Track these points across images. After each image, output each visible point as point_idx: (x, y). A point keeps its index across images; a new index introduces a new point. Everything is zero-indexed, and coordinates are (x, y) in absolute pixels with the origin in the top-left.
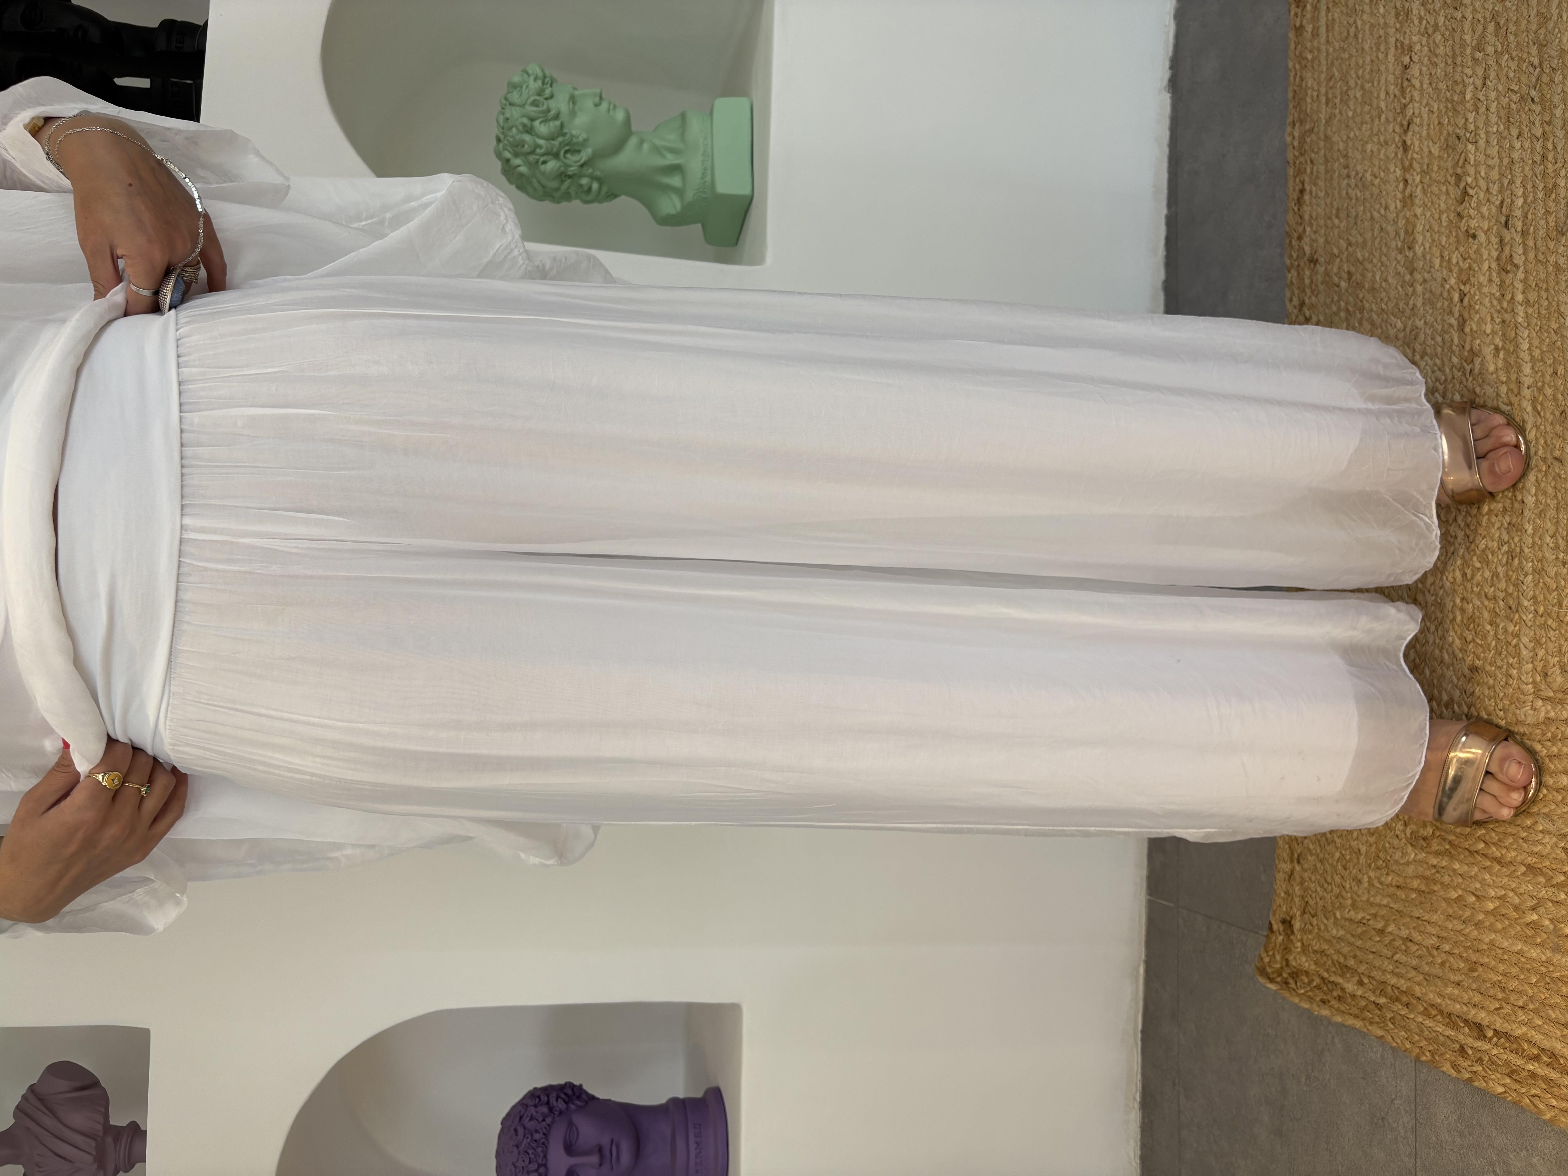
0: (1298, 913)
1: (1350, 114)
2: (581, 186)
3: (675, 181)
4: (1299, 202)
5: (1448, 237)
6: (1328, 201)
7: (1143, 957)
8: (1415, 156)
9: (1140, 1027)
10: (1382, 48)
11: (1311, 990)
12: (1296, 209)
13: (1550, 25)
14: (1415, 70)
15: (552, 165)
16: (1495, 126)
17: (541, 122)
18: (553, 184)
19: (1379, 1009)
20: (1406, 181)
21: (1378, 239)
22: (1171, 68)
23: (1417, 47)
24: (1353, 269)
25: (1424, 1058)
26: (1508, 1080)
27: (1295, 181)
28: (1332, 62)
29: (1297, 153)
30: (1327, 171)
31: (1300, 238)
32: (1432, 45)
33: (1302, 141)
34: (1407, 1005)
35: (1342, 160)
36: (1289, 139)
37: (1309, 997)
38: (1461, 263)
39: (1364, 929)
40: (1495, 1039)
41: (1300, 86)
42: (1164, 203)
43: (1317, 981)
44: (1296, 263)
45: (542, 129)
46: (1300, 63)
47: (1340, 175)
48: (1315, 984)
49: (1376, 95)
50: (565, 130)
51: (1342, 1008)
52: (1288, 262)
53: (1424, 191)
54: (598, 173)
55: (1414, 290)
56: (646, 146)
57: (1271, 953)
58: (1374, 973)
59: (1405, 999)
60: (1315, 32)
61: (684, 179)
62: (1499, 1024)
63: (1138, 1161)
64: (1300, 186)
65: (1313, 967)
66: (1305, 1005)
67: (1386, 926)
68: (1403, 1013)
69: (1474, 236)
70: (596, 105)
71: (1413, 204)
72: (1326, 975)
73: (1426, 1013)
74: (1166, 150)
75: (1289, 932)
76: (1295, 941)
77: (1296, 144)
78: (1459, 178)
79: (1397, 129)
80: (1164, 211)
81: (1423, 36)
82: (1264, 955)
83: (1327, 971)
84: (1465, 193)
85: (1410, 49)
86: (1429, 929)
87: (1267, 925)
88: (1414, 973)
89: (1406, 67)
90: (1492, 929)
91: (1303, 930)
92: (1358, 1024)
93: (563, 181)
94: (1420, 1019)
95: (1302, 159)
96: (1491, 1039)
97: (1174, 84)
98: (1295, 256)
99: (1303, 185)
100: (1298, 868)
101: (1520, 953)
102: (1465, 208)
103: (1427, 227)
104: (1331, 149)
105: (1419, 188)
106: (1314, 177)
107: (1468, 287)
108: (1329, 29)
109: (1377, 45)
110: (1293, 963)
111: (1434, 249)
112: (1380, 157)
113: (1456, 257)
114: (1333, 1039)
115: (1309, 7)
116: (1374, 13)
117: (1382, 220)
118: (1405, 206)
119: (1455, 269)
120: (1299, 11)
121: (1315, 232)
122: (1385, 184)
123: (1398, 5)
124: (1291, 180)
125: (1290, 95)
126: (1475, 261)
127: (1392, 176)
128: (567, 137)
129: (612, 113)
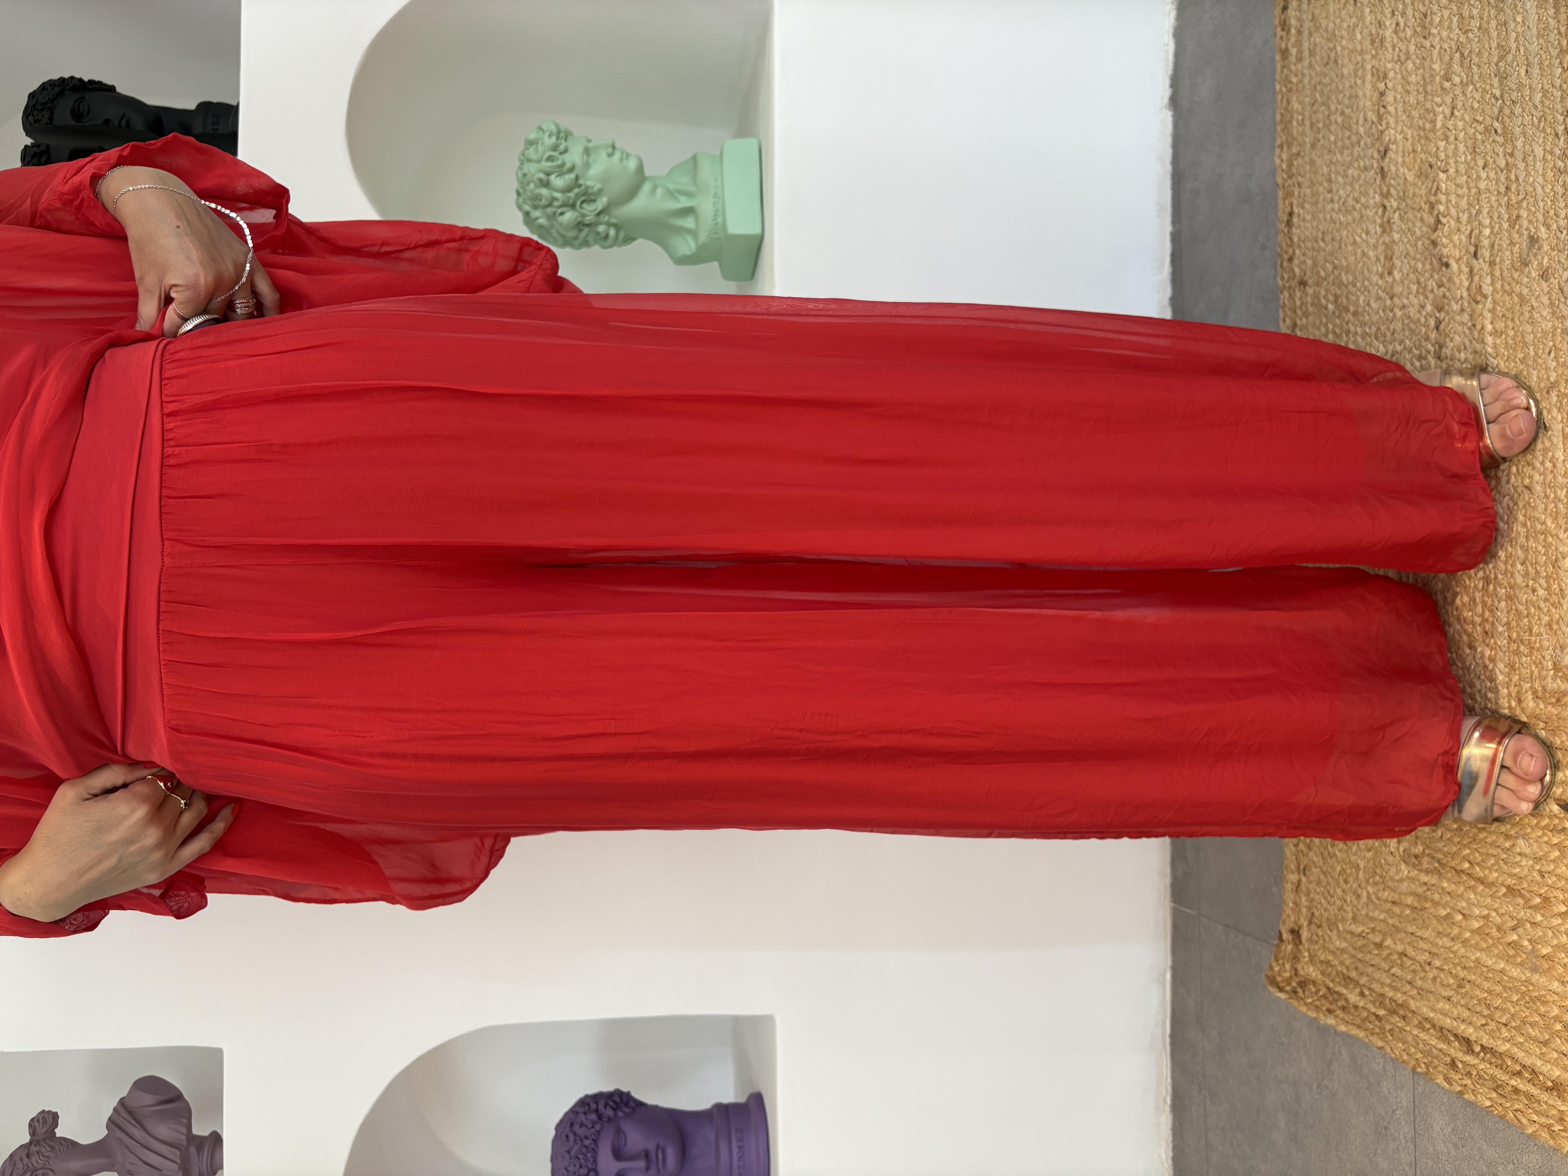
0: (1305, 924)
1: (1332, 138)
2: (598, 233)
3: (689, 223)
4: (1289, 224)
5: (1424, 264)
6: (1314, 224)
7: (1169, 962)
8: (1392, 182)
9: (1168, 1031)
10: (1360, 73)
11: (1318, 999)
12: (1286, 231)
13: (1509, 58)
14: (1390, 97)
15: (569, 216)
16: (1463, 156)
17: (558, 176)
18: (572, 234)
19: (1380, 1021)
20: (1385, 207)
21: (1361, 264)
22: (1172, 86)
23: (1391, 74)
24: (1338, 292)
25: (1419, 1070)
26: (1494, 1094)
27: (1284, 203)
28: (1315, 86)
29: (1285, 176)
30: (1313, 195)
31: (1290, 260)
32: (1405, 73)
33: (1290, 165)
34: (1404, 1018)
35: (1326, 184)
36: (1278, 161)
37: (1316, 1006)
38: (1436, 291)
39: (1364, 942)
40: (1482, 1054)
41: (1287, 109)
42: (1168, 219)
43: (1323, 991)
44: (1288, 285)
45: (558, 182)
46: (1286, 87)
47: (1324, 199)
48: (1321, 993)
49: (1355, 120)
50: (581, 182)
51: (1347, 1018)
52: (1280, 283)
53: (1401, 218)
54: (613, 220)
55: (1394, 316)
56: (659, 192)
57: (1281, 962)
58: (1374, 986)
59: (1401, 1012)
60: (1299, 56)
61: (697, 220)
62: (1486, 1040)
63: (1170, 1162)
64: (1289, 209)
65: (1320, 977)
66: (1313, 1014)
67: (1383, 940)
68: (1400, 1025)
69: (1447, 265)
70: (610, 155)
71: (1391, 230)
72: (1331, 985)
73: (1420, 1026)
74: (1169, 168)
75: (1297, 942)
76: (1303, 950)
77: (1284, 166)
78: (1432, 206)
79: (1376, 155)
80: (1169, 228)
81: (1396, 63)
82: (1274, 964)
83: (1333, 981)
84: (1438, 221)
85: (1385, 77)
86: (1422, 944)
87: (1277, 935)
88: (1408, 987)
89: (1382, 94)
90: (1477, 947)
91: (1310, 940)
92: (1361, 1034)
93: (581, 230)
94: (1415, 1032)
95: (1290, 182)
96: (1478, 1053)
97: (1174, 102)
98: (1286, 276)
99: (1292, 207)
100: (1304, 879)
101: (1502, 972)
102: (1438, 236)
103: (1405, 253)
104: (1316, 173)
105: (1397, 215)
106: (1301, 200)
107: (1443, 314)
108: (1312, 53)
109: (1356, 71)
110: (1301, 972)
111: (1412, 276)
112: (1361, 182)
113: (1431, 284)
114: (1340, 1048)
115: (1293, 31)
116: (1352, 39)
117: (1364, 245)
118: (1384, 231)
119: (1431, 296)
120: (1284, 34)
121: (1304, 255)
122: (1365, 209)
123: (1373, 31)
124: (1280, 202)
125: (1278, 117)
126: (1449, 290)
127: (1372, 202)
128: (583, 188)
129: (624, 162)
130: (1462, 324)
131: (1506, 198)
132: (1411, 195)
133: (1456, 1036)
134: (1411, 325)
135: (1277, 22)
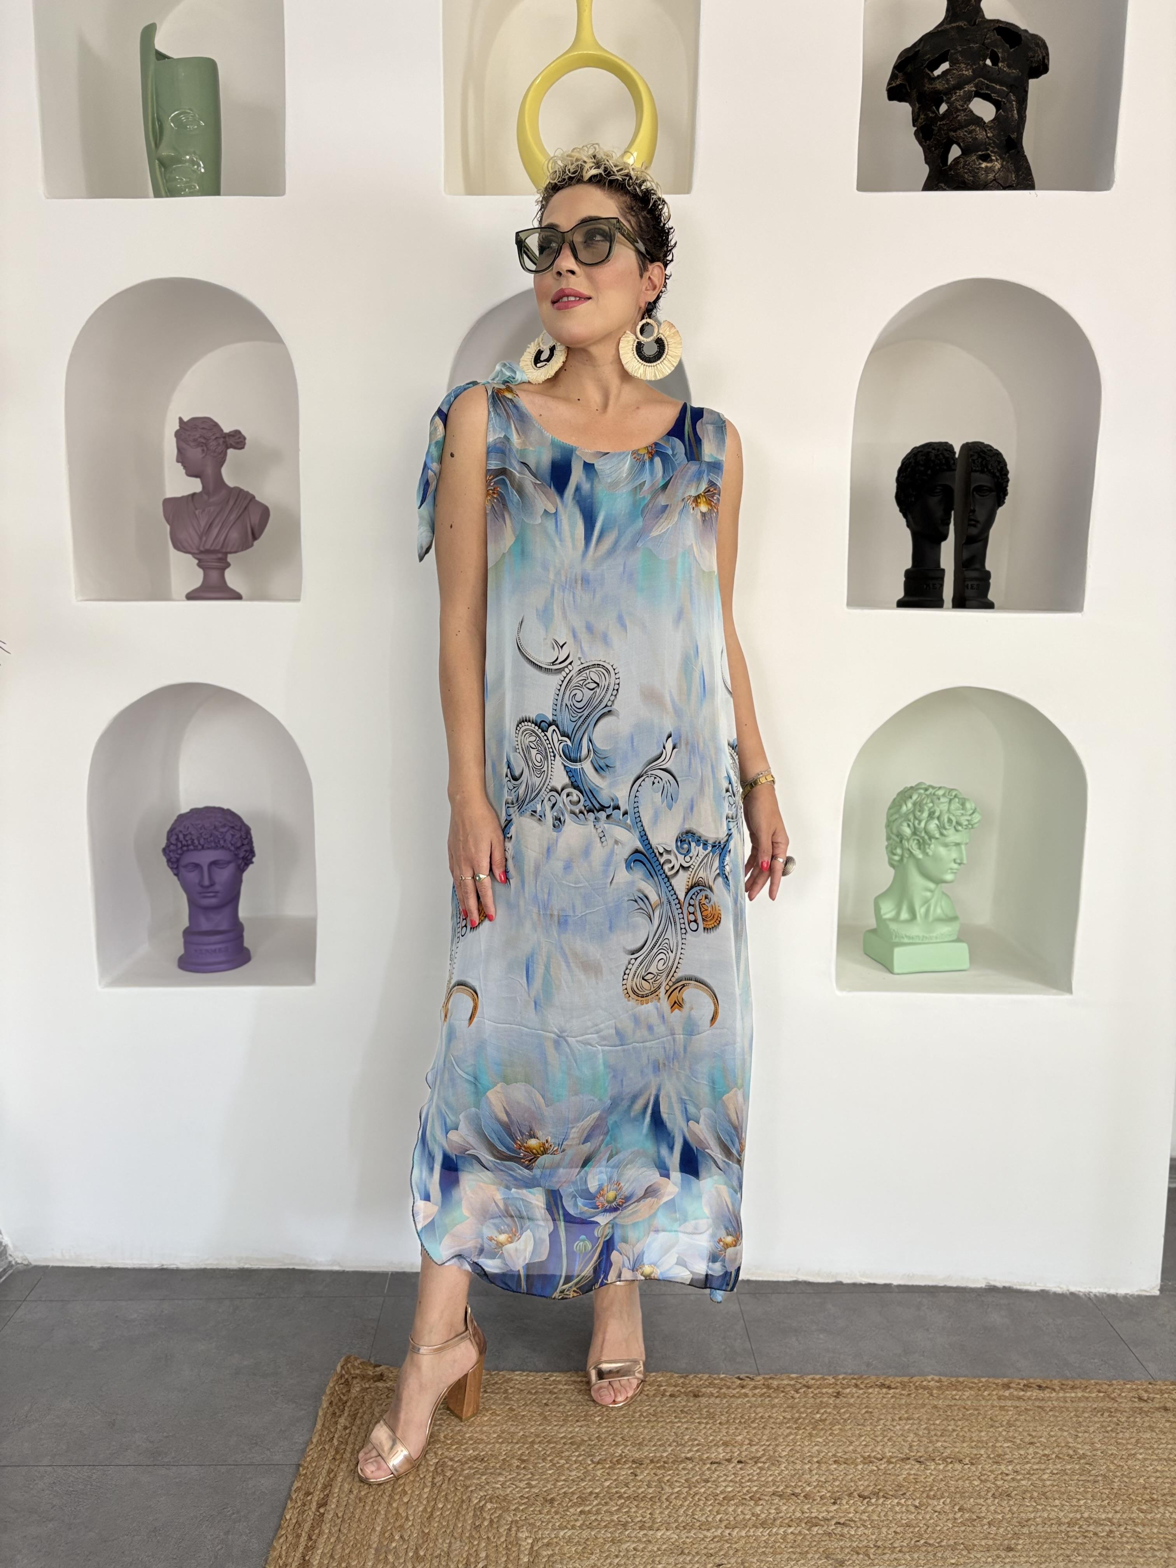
0: (388, 1385)
1: (938, 1422)
3: (904, 915)
4: (883, 1386)
5: (838, 1486)
6: (879, 1406)
7: (347, 1269)
8: (898, 1465)
9: (297, 1267)
10: (980, 1444)
11: (338, 1395)
12: (877, 1383)
13: (965, 1553)
14: (958, 1466)
16: (905, 1518)
17: (937, 825)
19: (329, 1440)
20: (881, 1460)
21: (845, 1440)
22: (1004, 1287)
23: (973, 1468)
24: (827, 1422)
25: (301, 1469)
26: (294, 1521)
27: (898, 1382)
28: (977, 1410)
29: (917, 1384)
30: (900, 1406)
31: (856, 1386)
32: (972, 1478)
33: (925, 1388)
34: (334, 1459)
35: (906, 1416)
36: (929, 1378)
37: (333, 1393)
38: (818, 1494)
40: (318, 1513)
41: (966, 1386)
42: (902, 1283)
43: (345, 1398)
44: (838, 1383)
45: (933, 826)
46: (982, 1386)
47: (895, 1414)
48: (342, 1397)
49: (947, 1440)
50: (933, 841)
51: (328, 1416)
52: (841, 1377)
53: (872, 1471)
54: (905, 860)
55: (806, 1464)
57: (361, 1367)
58: (352, 1437)
59: (338, 1457)
60: (1002, 1398)
61: (906, 921)
62: (329, 1516)
64: (893, 1386)
65: (353, 1396)
66: (328, 1392)
68: (329, 1455)
69: (834, 1503)
70: (954, 861)
71: (865, 1464)
72: (349, 1404)
73: (330, 1471)
74: (941, 1284)
75: (375, 1379)
76: (370, 1383)
77: (925, 1383)
78: (876, 1494)
79: (919, 1454)
80: (895, 1283)
81: (980, 1473)
82: (359, 1361)
83: (351, 1405)
84: (865, 1498)
85: (972, 1464)
87: (378, 1363)
89: (960, 1461)
90: (387, 1512)
91: (377, 1387)
92: (319, 1426)
93: (897, 836)
94: (326, 1467)
95: (913, 1387)
96: (318, 1511)
97: (992, 1290)
98: (844, 1382)
99: (893, 1388)
101: (374, 1529)
102: (854, 1497)
103: (847, 1473)
104: (915, 1408)
105: (875, 1468)
106: (897, 1396)
107: (802, 1498)
108: (1002, 1408)
109: (982, 1442)
110: (355, 1382)
111: (831, 1477)
112: (902, 1443)
113: (824, 1492)
114: (305, 1410)
115: (1022, 1393)
116: (1006, 1440)
117: (857, 1443)
118: (864, 1458)
119: (815, 1491)
120: (1021, 1386)
121: (858, 1397)
122: (883, 1445)
123: (1007, 1456)
124: (899, 1379)
125: (961, 1379)
126: (818, 1504)
127: (887, 1450)
128: (928, 841)
129: (949, 871)
130: (794, 1511)
131: (872, 1546)
132: (886, 1479)
133: (328, 1495)
134: (797, 1476)
135: (1032, 1380)
